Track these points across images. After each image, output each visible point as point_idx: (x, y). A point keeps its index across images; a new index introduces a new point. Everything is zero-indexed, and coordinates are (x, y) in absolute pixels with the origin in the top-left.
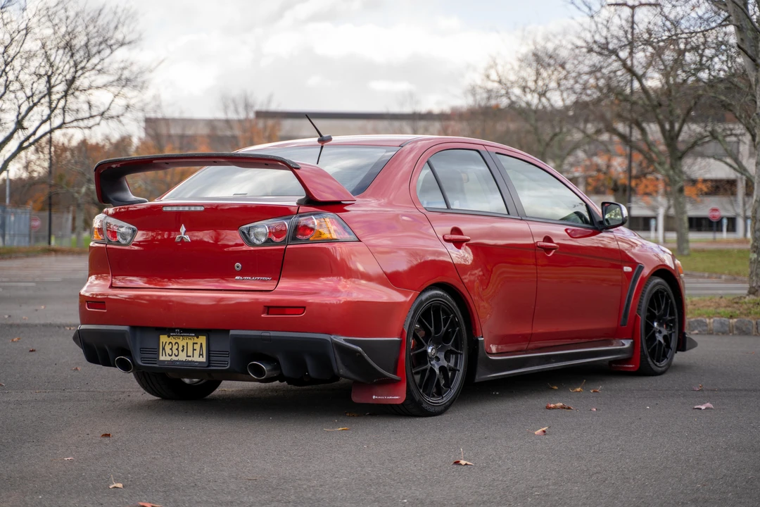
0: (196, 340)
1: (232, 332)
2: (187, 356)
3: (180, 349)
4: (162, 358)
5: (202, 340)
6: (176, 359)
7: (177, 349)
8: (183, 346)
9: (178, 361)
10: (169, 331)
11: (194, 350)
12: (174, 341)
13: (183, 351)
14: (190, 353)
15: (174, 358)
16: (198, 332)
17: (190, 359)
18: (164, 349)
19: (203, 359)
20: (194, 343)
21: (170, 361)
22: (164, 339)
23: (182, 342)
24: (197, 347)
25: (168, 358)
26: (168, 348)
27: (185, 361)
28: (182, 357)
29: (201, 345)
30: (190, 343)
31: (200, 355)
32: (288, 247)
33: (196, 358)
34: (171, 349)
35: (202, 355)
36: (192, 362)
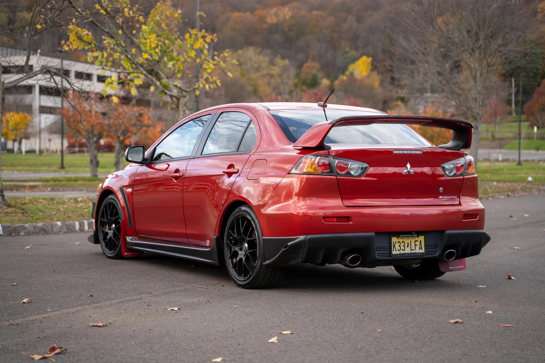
0: (417, 239)
1: (448, 232)
2: (411, 250)
3: (406, 245)
4: (394, 253)
5: (422, 238)
6: (404, 252)
7: (404, 246)
8: (408, 244)
9: (405, 254)
10: (398, 234)
11: (415, 245)
12: (401, 241)
13: (408, 246)
14: (413, 248)
15: (402, 252)
16: (419, 233)
17: (413, 252)
18: (394, 246)
19: (423, 251)
20: (415, 241)
21: (399, 254)
22: (394, 239)
23: (407, 241)
24: (418, 243)
25: (398, 252)
26: (397, 246)
27: (410, 253)
28: (408, 251)
29: (421, 241)
30: (413, 241)
31: (420, 248)
32: (465, 177)
33: (418, 251)
34: (400, 246)
35: (422, 248)
36: (415, 253)
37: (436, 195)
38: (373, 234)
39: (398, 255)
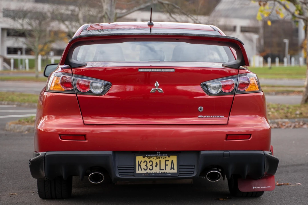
0: (167, 158)
1: (203, 152)
2: (160, 170)
3: (154, 165)
4: (138, 172)
5: (174, 158)
6: (151, 172)
7: (152, 165)
8: (157, 163)
9: (153, 173)
10: (144, 153)
11: (166, 165)
12: (148, 160)
13: (156, 166)
14: (163, 167)
15: (149, 171)
16: (169, 153)
17: (163, 171)
18: (139, 165)
19: (175, 171)
20: (166, 161)
21: (146, 173)
22: (139, 159)
23: (155, 160)
24: (169, 163)
25: (144, 172)
26: (143, 165)
27: (159, 173)
28: (156, 170)
29: (172, 161)
30: (163, 161)
31: (171, 168)
32: (236, 96)
33: (168, 170)
34: (146, 165)
35: (174, 168)
36: (164, 173)
37: (195, 113)
38: (110, 153)
39: (143, 175)
